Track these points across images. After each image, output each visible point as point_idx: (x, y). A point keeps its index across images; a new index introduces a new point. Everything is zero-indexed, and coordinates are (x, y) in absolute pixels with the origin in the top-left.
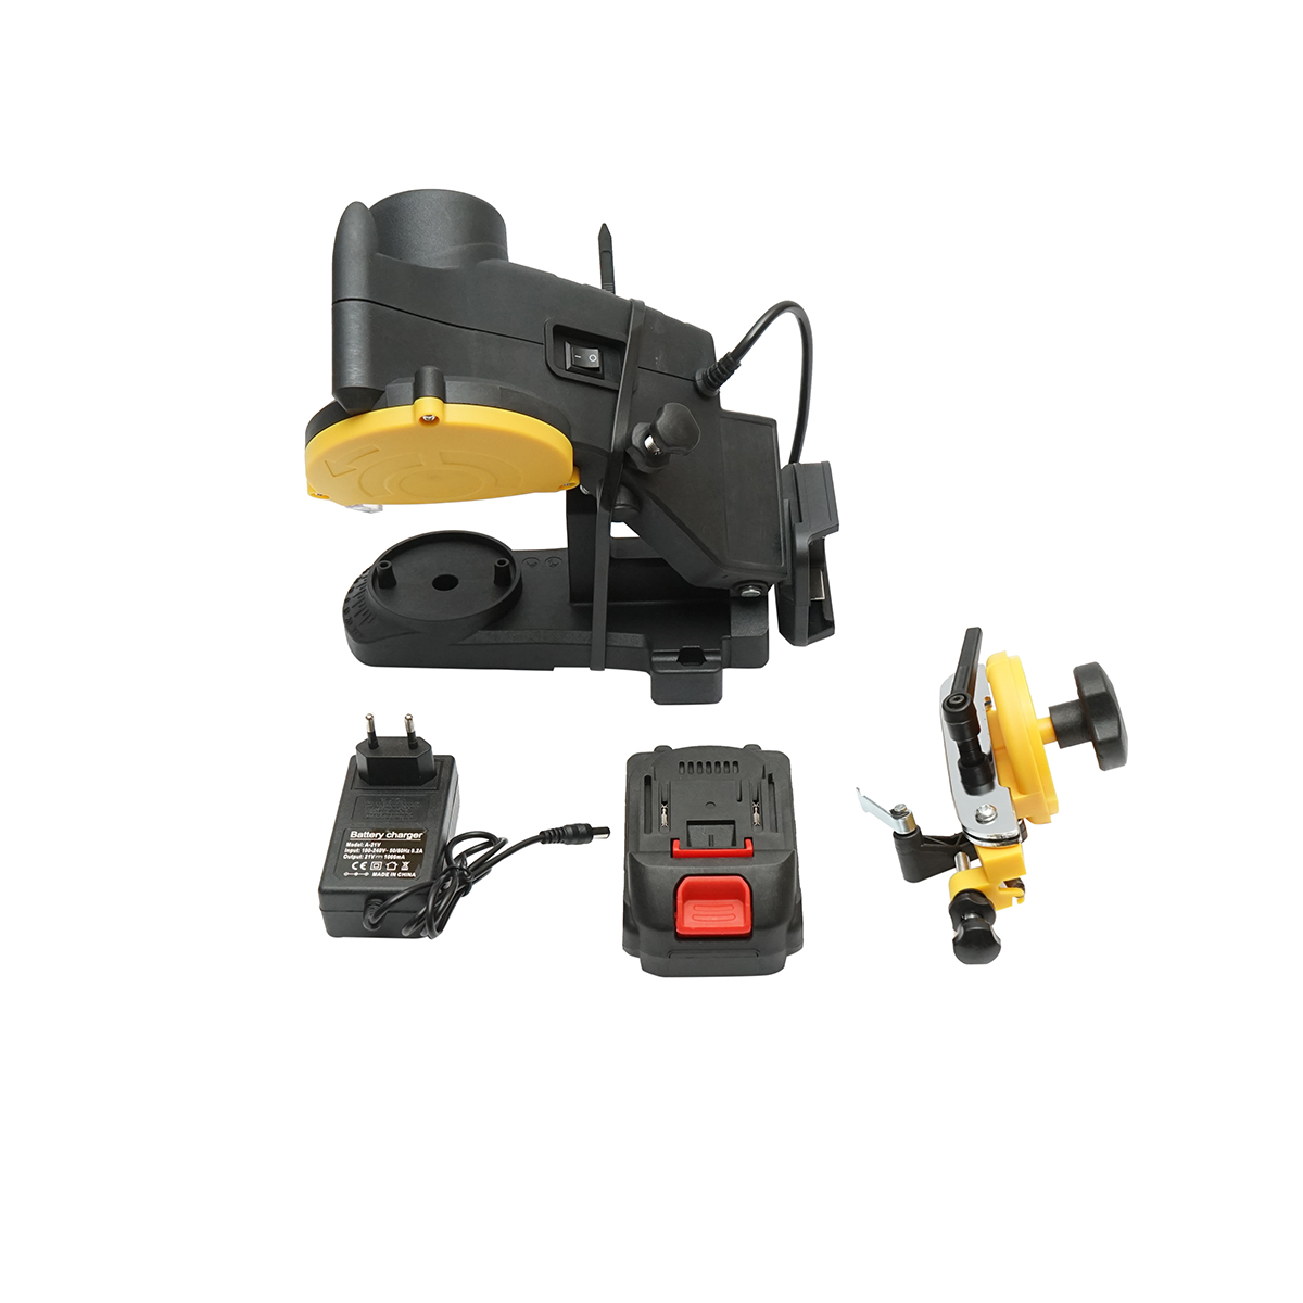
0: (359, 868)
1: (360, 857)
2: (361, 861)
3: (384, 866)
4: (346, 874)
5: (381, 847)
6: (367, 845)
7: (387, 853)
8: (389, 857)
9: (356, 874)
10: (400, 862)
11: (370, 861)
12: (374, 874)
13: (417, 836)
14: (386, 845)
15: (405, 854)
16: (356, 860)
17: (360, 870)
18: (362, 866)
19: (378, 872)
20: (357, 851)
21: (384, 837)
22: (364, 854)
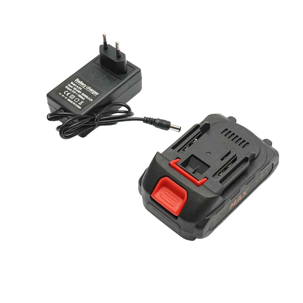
0: (66, 94)
1: (70, 90)
2: (69, 91)
3: (74, 99)
4: (60, 94)
5: (81, 91)
6: (77, 87)
7: (80, 94)
8: (79, 96)
9: (63, 96)
10: (81, 100)
11: (72, 93)
12: (68, 100)
13: (97, 94)
14: (84, 91)
15: (86, 98)
16: (68, 90)
17: (65, 95)
18: (68, 94)
19: (70, 99)
20: (72, 87)
21: (85, 87)
22: (73, 89)
